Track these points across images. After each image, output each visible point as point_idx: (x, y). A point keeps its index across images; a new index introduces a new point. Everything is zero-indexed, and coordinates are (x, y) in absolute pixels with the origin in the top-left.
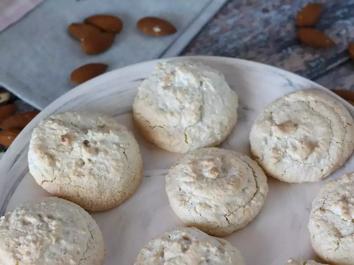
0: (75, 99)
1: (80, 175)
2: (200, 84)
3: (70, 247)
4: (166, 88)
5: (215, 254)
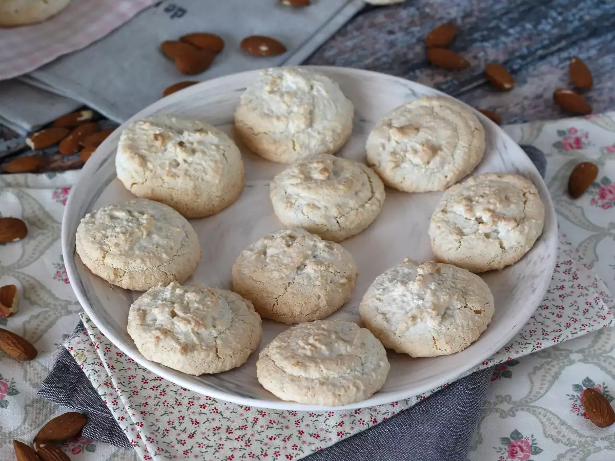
0: (169, 107)
1: (174, 176)
2: (310, 88)
3: (162, 242)
4: (272, 92)
5: (322, 249)
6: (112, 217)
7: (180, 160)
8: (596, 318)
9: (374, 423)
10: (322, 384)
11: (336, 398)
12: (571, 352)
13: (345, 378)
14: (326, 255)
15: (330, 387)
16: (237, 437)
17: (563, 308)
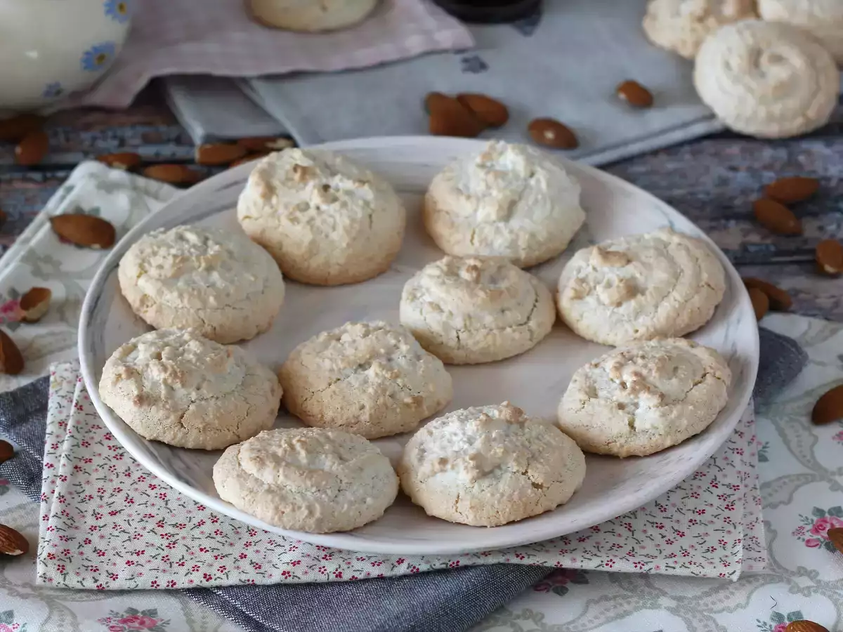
1: (294, 220)
2: (529, 174)
3: (220, 284)
4: (482, 166)
5: (404, 353)
6: (180, 238)
7: (312, 204)
8: (717, 561)
9: (337, 576)
10: (269, 491)
11: (276, 514)
12: (665, 594)
13: (303, 497)
14: (402, 361)
15: (277, 499)
16: (164, 534)
17: (682, 535)
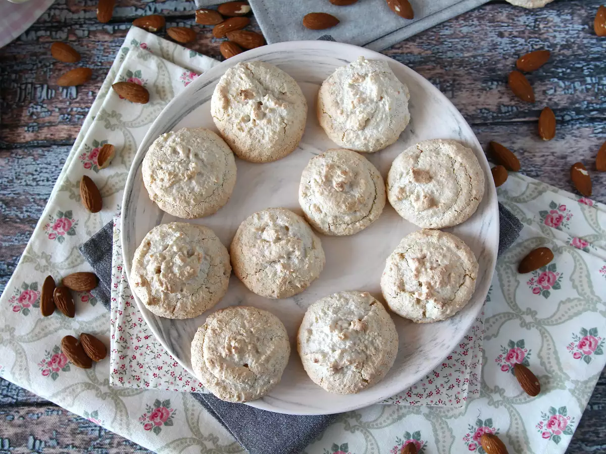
1: (241, 129)
2: (379, 98)
3: (197, 189)
4: (351, 86)
5: (297, 256)
6: (175, 151)
7: (251, 118)
8: (453, 398)
10: (218, 384)
13: (236, 387)
14: (296, 261)
15: (222, 389)
17: (438, 376)
